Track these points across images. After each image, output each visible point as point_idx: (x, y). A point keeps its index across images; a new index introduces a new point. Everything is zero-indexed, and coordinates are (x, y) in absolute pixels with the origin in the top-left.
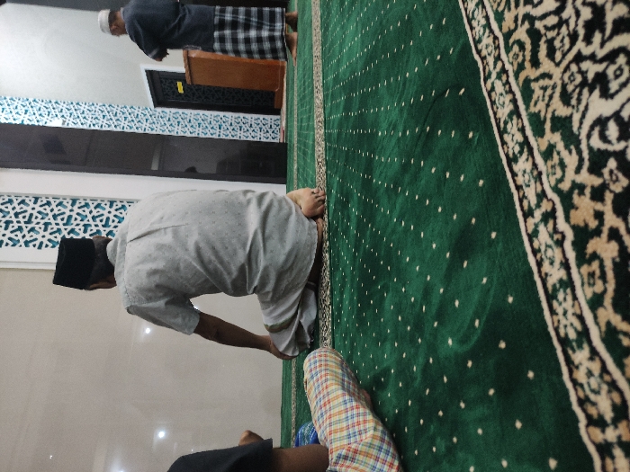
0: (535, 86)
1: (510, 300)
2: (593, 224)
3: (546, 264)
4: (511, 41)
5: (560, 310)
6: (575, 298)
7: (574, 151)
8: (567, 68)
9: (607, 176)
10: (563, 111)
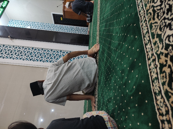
0: (153, 25)
1: (143, 82)
2: (165, 63)
3: (152, 73)
4: (148, 12)
5: (155, 85)
6: (159, 82)
7: (161, 44)
8: (162, 21)
9: (169, 51)
10: (160, 33)
